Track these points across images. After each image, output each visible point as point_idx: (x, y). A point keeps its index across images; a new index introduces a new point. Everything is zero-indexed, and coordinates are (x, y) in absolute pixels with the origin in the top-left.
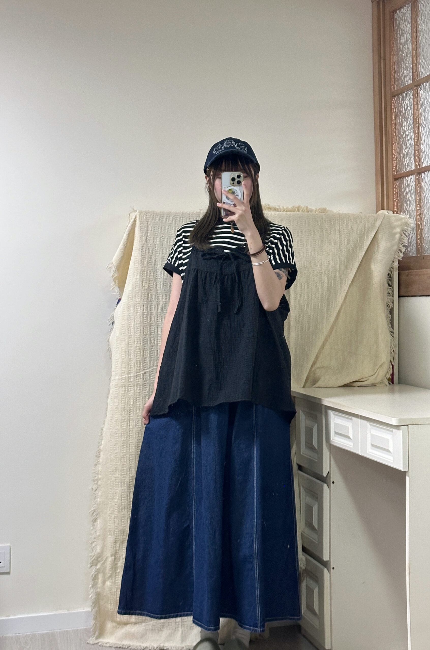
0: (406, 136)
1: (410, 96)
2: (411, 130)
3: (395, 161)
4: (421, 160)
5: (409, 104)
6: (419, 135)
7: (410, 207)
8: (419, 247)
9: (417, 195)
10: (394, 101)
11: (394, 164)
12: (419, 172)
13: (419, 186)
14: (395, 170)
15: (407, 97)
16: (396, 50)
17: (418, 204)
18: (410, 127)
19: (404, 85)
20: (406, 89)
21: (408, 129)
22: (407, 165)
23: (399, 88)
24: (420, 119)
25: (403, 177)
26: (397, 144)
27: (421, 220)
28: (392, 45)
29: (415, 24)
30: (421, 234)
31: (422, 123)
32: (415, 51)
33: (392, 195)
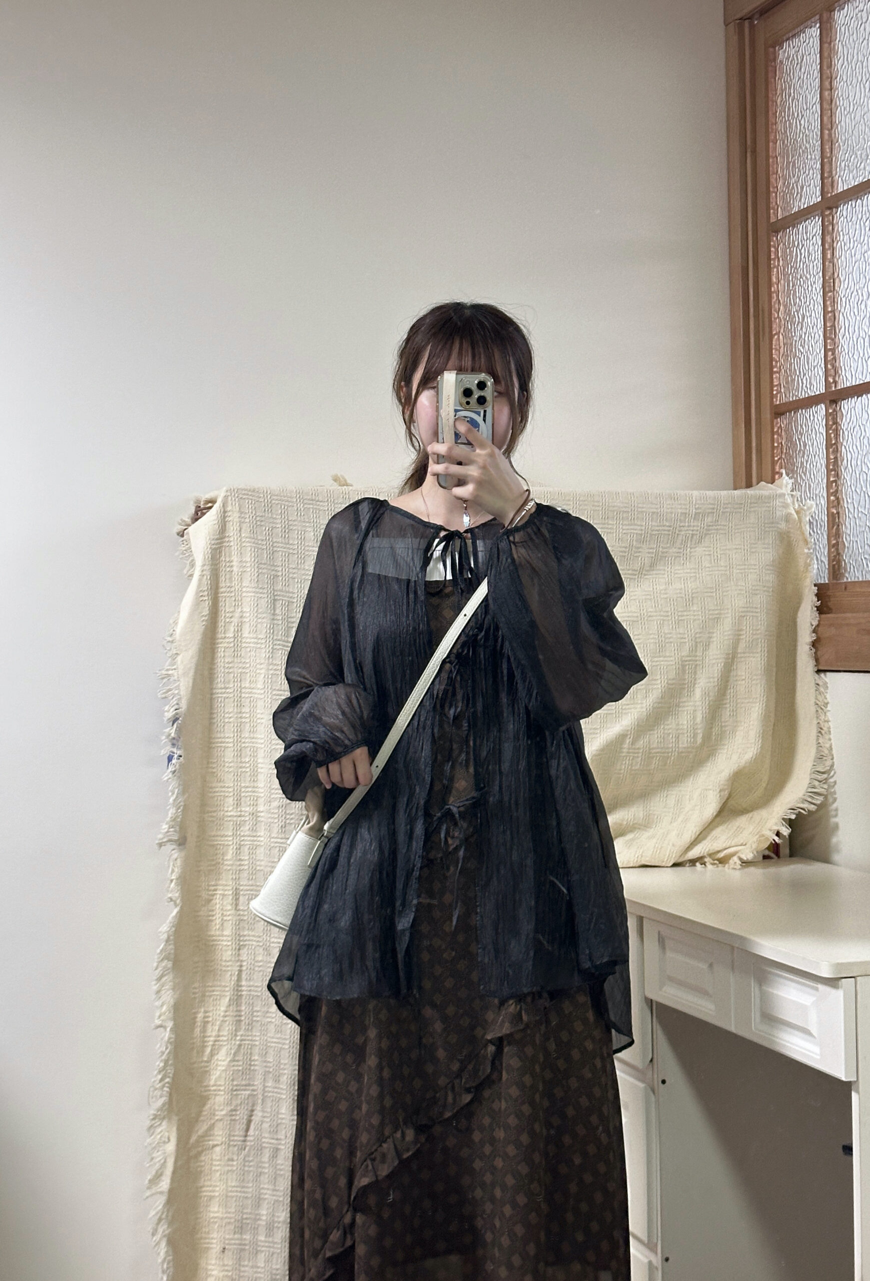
0: (804, 318)
1: (814, 233)
2: (816, 306)
3: (778, 375)
4: (840, 372)
5: (812, 248)
6: (835, 316)
7: (812, 476)
8: (835, 563)
9: (831, 450)
10: (774, 243)
11: (775, 381)
12: (834, 397)
13: (833, 430)
14: (777, 394)
15: (806, 233)
16: (781, 130)
17: (832, 470)
18: (815, 298)
19: (799, 207)
20: (806, 214)
21: (808, 303)
22: (805, 382)
23: (788, 214)
24: (837, 281)
25: (796, 410)
26: (781, 337)
27: (839, 503)
28: (772, 120)
29: (828, 72)
30: (838, 535)
31: (842, 289)
32: (827, 132)
33: (770, 449)
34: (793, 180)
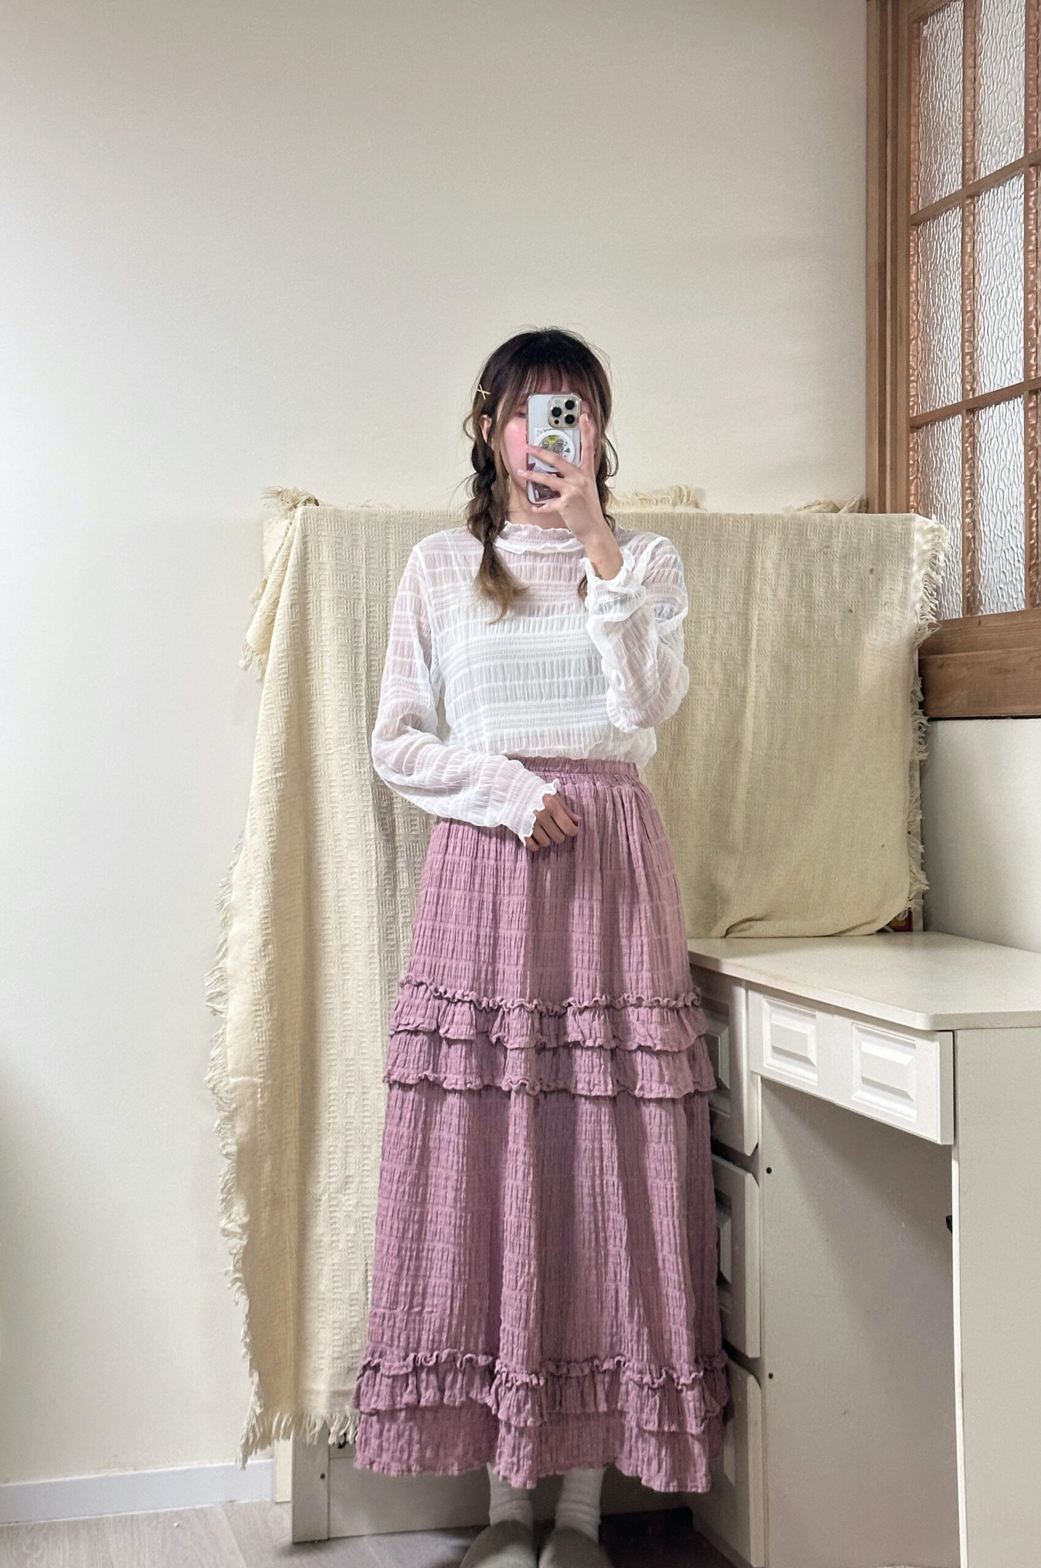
0: (942, 320)
1: (955, 222)
2: (956, 306)
3: (915, 384)
4: (978, 377)
5: (952, 241)
6: (974, 315)
7: (948, 496)
8: (968, 595)
9: (967, 466)
10: (914, 236)
11: (911, 390)
12: (971, 407)
13: (970, 443)
14: (913, 405)
15: (947, 225)
16: (923, 112)
17: (967, 489)
18: (954, 297)
19: (940, 196)
20: (947, 204)
21: (947, 303)
22: (942, 389)
23: (928, 205)
24: (977, 277)
25: (933, 422)
26: (919, 341)
27: (974, 526)
28: (914, 101)
29: (972, 48)
30: (974, 563)
31: (983, 285)
32: (970, 114)
33: (905, 467)
34: (935, 167)
